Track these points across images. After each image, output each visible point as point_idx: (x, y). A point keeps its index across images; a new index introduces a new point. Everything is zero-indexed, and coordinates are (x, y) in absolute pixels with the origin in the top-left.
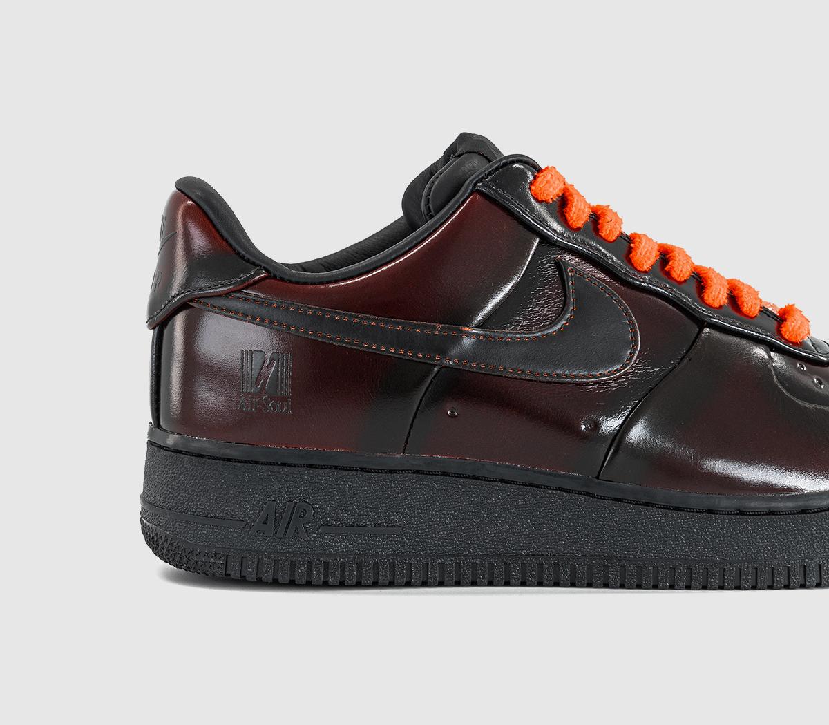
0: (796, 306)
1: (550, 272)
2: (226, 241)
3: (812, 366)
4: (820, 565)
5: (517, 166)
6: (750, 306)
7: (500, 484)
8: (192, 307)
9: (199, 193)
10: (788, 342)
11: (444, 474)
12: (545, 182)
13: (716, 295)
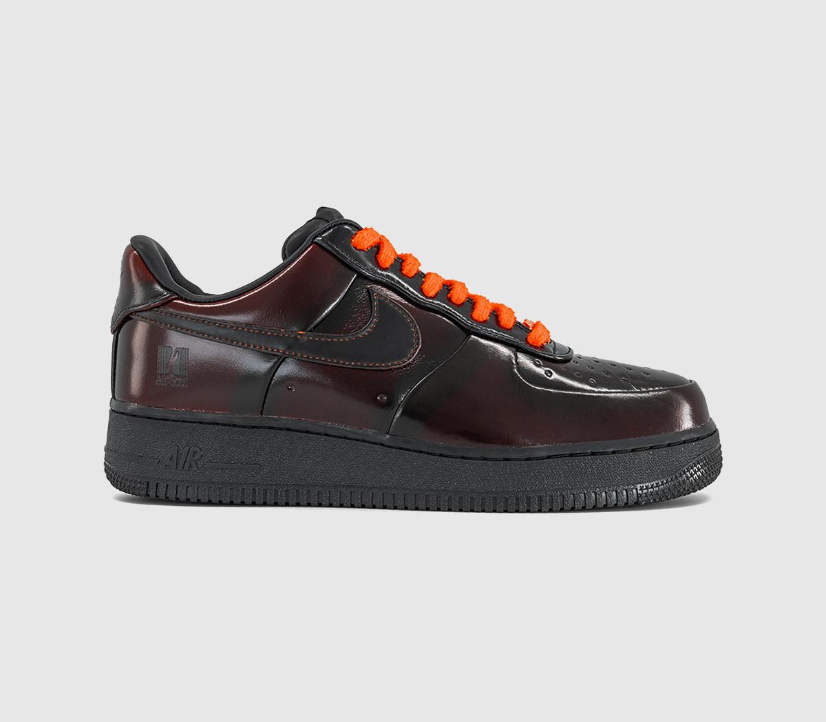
0: (541, 322)
1: (362, 296)
2: (153, 275)
3: (546, 362)
4: (540, 497)
5: (346, 227)
6: (506, 321)
7: (324, 437)
8: (132, 319)
9: (141, 247)
10: (531, 345)
11: (288, 429)
12: (361, 237)
13: (482, 313)
